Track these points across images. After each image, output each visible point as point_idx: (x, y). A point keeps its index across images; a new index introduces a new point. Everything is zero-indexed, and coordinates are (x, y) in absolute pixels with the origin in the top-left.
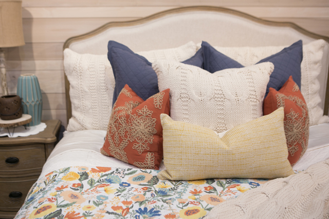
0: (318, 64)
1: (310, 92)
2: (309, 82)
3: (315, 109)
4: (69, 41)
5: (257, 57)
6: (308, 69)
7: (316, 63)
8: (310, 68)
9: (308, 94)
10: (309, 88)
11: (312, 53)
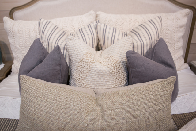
0: (183, 28)
1: (175, 48)
2: (175, 41)
3: (179, 60)
4: (13, 10)
5: (138, 22)
6: (175, 32)
7: (181, 27)
8: (176, 31)
9: (174, 50)
10: (175, 46)
11: (179, 19)
